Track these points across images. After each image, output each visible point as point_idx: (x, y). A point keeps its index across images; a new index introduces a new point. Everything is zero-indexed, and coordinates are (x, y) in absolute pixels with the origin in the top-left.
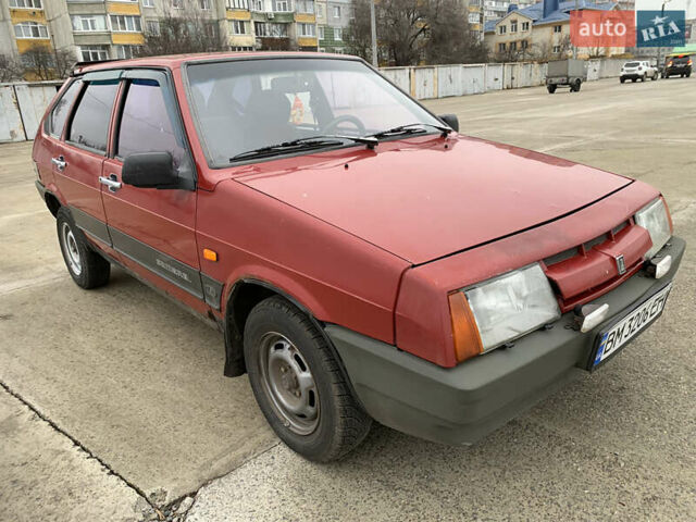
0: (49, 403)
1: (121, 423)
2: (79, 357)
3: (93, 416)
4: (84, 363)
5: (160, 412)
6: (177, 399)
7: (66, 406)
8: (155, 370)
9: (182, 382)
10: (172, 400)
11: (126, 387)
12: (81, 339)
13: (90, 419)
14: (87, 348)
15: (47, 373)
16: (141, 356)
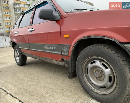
0: (11, 90)
1: (34, 94)
2: (19, 79)
3: (25, 93)
4: (21, 80)
5: (46, 91)
6: (51, 88)
7: (16, 91)
8: (42, 81)
9: (51, 84)
10: (49, 88)
11: (34, 85)
12: (19, 75)
13: (24, 94)
14: (21, 77)
15: (10, 82)
16: (37, 78)
